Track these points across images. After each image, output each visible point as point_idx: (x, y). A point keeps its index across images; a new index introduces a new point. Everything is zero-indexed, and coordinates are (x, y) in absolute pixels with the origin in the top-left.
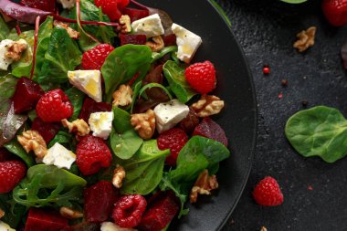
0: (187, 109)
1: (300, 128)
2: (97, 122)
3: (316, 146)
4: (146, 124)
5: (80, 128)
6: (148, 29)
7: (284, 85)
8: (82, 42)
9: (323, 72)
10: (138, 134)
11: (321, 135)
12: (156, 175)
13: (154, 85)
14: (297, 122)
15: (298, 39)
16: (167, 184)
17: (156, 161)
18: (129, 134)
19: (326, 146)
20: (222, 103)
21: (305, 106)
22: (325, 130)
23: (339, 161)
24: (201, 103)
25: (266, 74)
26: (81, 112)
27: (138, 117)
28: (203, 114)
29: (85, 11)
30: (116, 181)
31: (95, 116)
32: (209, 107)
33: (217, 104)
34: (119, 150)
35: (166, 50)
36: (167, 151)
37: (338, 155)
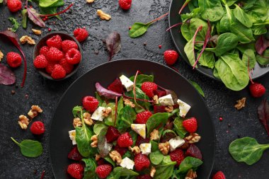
0: (183, 141)
1: (236, 148)
2: (144, 148)
3: (243, 157)
4: (165, 149)
5: (137, 151)
6: (166, 102)
7: (229, 127)
8: (136, 109)
9: (248, 120)
10: (162, 152)
11: (245, 151)
12: (170, 172)
13: (170, 131)
14: (234, 145)
15: (237, 103)
16: (175, 176)
17: (170, 166)
18: (157, 152)
19: (248, 157)
20: (200, 137)
21: (239, 137)
22: (248, 149)
23: (254, 164)
24: (190, 137)
25: (221, 121)
26: (136, 142)
27: (162, 145)
28: (191, 142)
29: (137, 93)
30: (152, 175)
31: (143, 145)
32: (193, 139)
33: (197, 138)
34: (153, 160)
35: (174, 111)
36: (175, 162)
37: (254, 161)
